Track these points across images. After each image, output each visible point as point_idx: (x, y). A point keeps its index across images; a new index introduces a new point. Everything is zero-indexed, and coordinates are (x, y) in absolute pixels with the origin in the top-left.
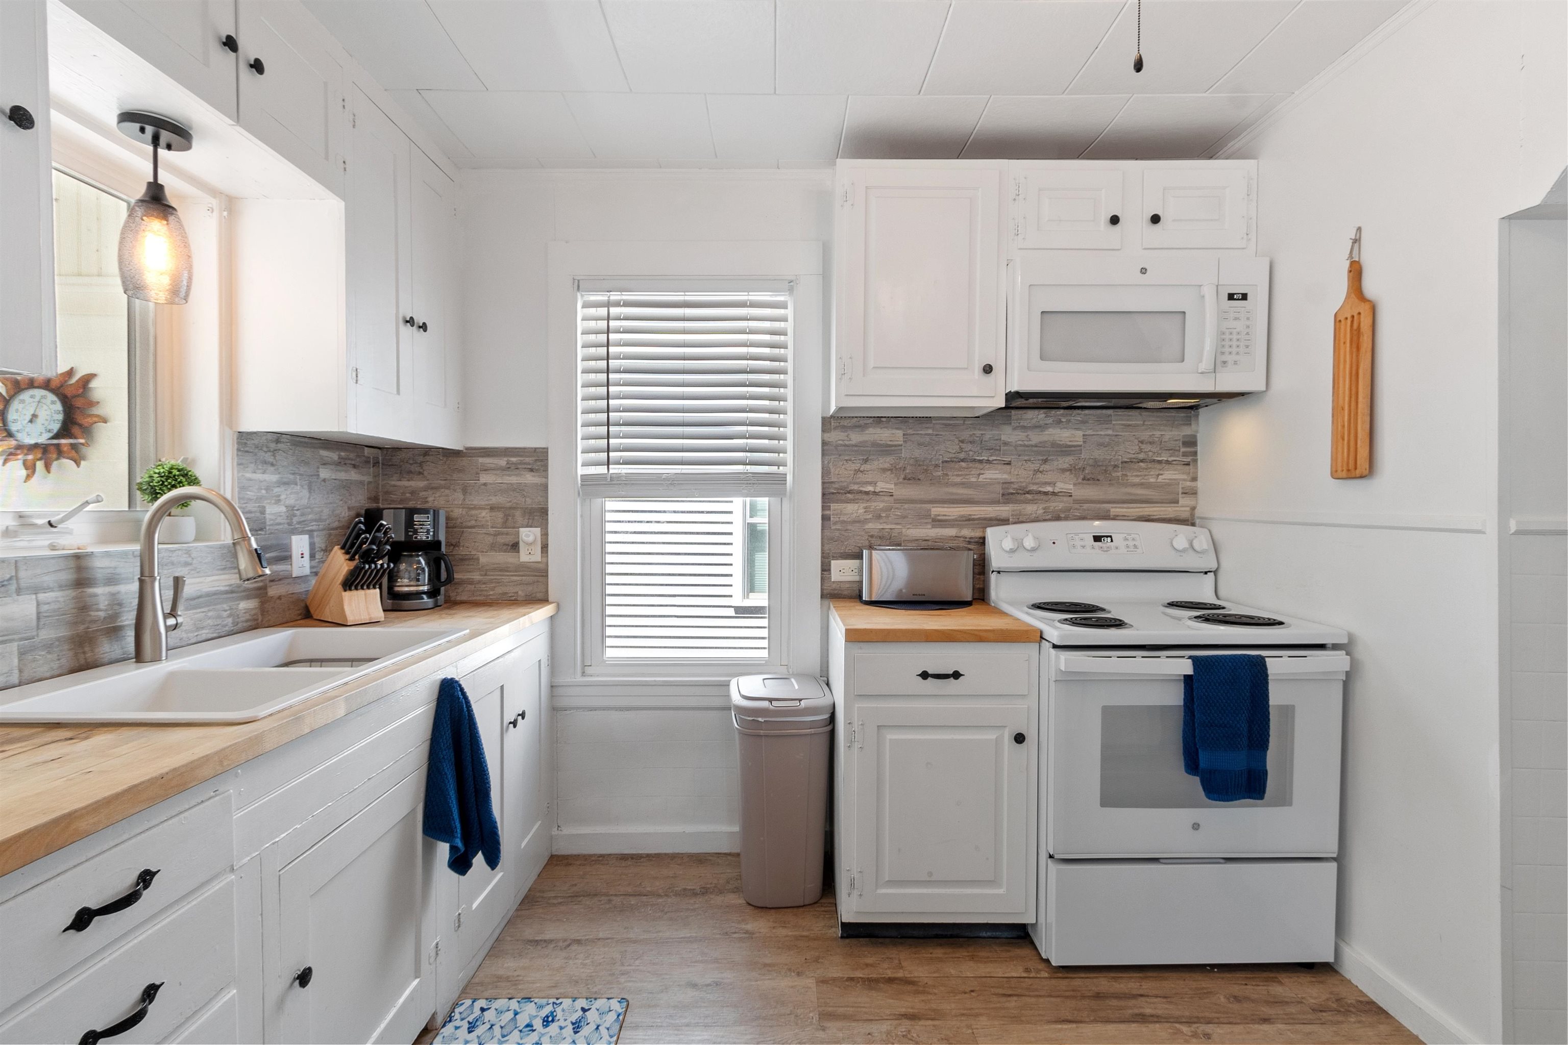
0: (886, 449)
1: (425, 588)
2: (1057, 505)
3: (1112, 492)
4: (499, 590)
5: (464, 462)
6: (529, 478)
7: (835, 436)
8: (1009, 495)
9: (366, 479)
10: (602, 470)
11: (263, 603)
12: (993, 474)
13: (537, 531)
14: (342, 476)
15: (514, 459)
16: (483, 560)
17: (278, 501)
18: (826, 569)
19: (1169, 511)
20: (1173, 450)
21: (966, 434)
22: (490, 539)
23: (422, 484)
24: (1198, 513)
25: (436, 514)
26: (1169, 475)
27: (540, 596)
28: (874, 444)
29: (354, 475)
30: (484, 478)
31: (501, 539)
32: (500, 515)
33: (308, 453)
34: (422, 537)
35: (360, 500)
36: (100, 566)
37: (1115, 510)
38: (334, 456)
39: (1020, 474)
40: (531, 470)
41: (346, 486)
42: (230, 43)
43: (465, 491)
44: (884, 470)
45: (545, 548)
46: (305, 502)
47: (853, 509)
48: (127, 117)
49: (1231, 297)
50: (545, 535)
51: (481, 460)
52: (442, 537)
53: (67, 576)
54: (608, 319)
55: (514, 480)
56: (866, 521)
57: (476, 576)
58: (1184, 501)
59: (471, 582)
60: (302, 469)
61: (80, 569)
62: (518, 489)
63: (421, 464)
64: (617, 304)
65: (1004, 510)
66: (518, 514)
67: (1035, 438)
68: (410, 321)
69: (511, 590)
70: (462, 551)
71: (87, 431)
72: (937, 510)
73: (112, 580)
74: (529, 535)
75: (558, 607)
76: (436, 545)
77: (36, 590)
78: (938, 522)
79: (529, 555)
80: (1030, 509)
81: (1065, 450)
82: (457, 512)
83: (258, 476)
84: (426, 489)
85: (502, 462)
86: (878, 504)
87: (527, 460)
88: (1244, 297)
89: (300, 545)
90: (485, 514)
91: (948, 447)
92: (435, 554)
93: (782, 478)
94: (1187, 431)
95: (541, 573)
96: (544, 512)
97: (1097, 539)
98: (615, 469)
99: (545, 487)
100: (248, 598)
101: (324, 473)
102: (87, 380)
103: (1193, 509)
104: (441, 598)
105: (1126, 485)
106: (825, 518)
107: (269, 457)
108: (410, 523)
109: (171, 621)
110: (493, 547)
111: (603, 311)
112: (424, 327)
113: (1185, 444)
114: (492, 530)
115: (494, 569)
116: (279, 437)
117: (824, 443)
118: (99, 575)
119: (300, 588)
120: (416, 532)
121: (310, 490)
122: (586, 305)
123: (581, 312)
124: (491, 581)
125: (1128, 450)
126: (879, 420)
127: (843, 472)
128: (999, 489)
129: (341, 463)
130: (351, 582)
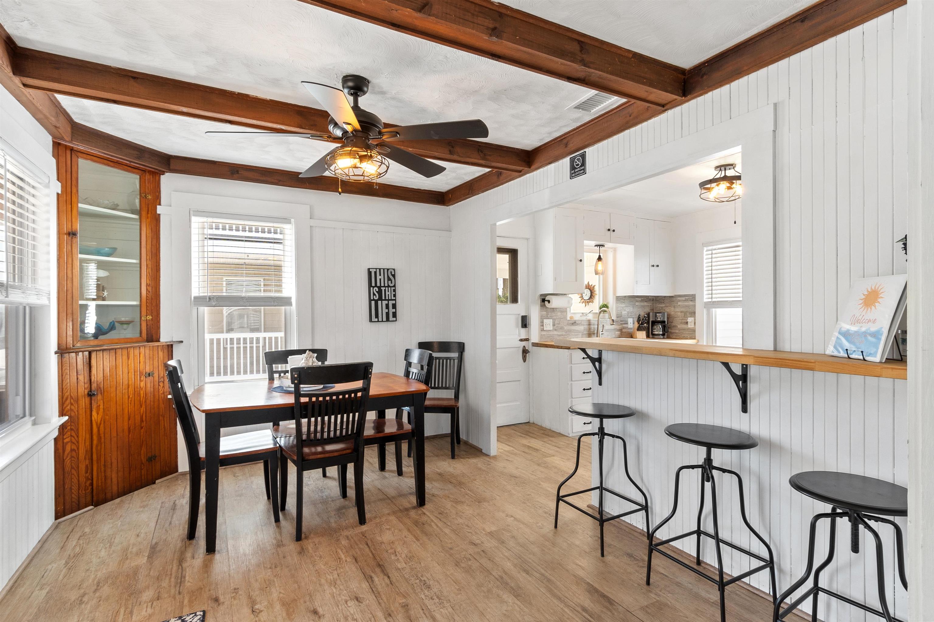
1: (661, 333)
4: (683, 335)
5: (674, 299)
6: (691, 303)
9: (649, 304)
10: (710, 300)
11: (621, 333)
13: (693, 318)
14: (642, 304)
15: (687, 298)
16: (679, 327)
17: (625, 311)
22: (680, 321)
23: (664, 305)
25: (664, 313)
27: (693, 338)
29: (646, 304)
30: (679, 303)
31: (683, 321)
32: (683, 314)
33: (633, 299)
34: (659, 319)
35: (647, 310)
36: (592, 322)
38: (640, 299)
40: (691, 301)
41: (643, 307)
42: (609, 230)
43: (674, 307)
45: (695, 323)
46: (632, 311)
48: (595, 246)
50: (695, 320)
51: (678, 298)
52: (666, 320)
53: (588, 323)
54: (712, 254)
55: (687, 304)
57: (677, 331)
59: (676, 333)
60: (631, 303)
61: (589, 322)
62: (688, 306)
63: (664, 300)
64: (715, 249)
66: (688, 313)
68: (653, 266)
69: (686, 335)
70: (673, 324)
71: (594, 297)
73: (594, 325)
74: (690, 320)
75: (698, 341)
76: (664, 322)
77: (584, 325)
79: (691, 325)
82: (672, 313)
83: (621, 305)
84: (665, 307)
85: (684, 299)
87: (690, 298)
89: (630, 321)
90: (679, 313)
92: (663, 324)
95: (694, 331)
96: (695, 313)
98: (714, 300)
99: (695, 306)
100: (618, 331)
101: (637, 304)
102: (594, 287)
104: (665, 336)
107: (623, 301)
108: (656, 316)
109: (602, 333)
110: (681, 323)
111: (710, 252)
112: (658, 266)
114: (681, 318)
115: (681, 330)
116: (625, 297)
118: (592, 323)
119: (629, 331)
120: (657, 318)
121: (633, 308)
122: (707, 251)
123: (705, 253)
124: (681, 333)
129: (642, 301)
130: (639, 329)
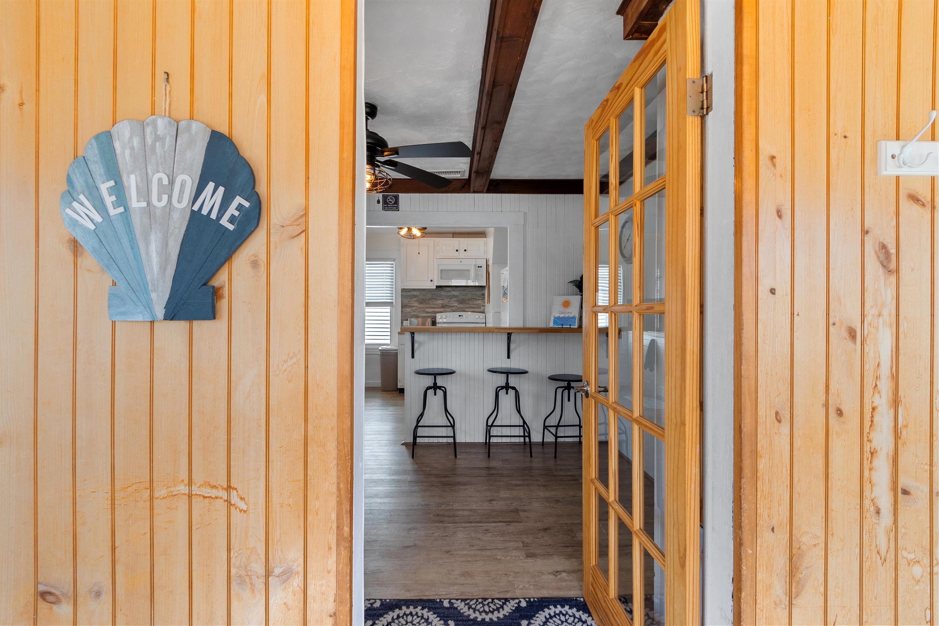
0: (415, 296)
2: (454, 309)
3: (466, 306)
7: (404, 293)
8: (443, 306)
12: (440, 302)
18: (402, 323)
19: (479, 310)
20: (479, 297)
21: (433, 293)
24: (485, 310)
26: (478, 302)
28: (413, 295)
37: (467, 310)
39: (446, 302)
44: (415, 301)
47: (408, 310)
49: (478, 267)
56: (411, 312)
58: (482, 308)
65: (442, 310)
67: (449, 294)
72: (427, 310)
78: (427, 312)
80: (448, 309)
81: (455, 296)
86: (414, 309)
88: (481, 267)
91: (429, 296)
93: (393, 302)
94: (482, 292)
97: (460, 316)
103: (484, 309)
105: (469, 304)
106: (402, 312)
113: (482, 295)
117: (402, 295)
125: (469, 296)
126: (414, 290)
127: (406, 301)
128: (441, 305)
